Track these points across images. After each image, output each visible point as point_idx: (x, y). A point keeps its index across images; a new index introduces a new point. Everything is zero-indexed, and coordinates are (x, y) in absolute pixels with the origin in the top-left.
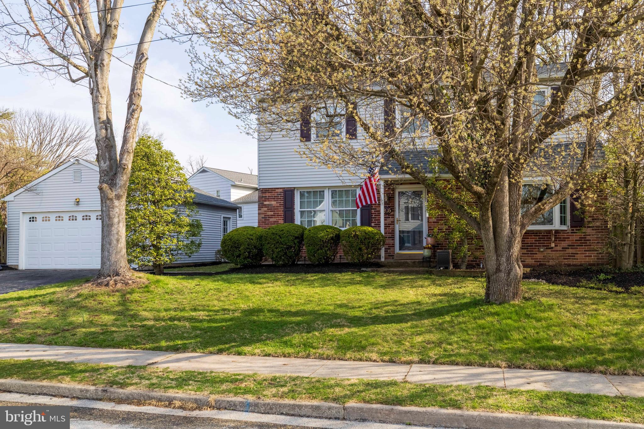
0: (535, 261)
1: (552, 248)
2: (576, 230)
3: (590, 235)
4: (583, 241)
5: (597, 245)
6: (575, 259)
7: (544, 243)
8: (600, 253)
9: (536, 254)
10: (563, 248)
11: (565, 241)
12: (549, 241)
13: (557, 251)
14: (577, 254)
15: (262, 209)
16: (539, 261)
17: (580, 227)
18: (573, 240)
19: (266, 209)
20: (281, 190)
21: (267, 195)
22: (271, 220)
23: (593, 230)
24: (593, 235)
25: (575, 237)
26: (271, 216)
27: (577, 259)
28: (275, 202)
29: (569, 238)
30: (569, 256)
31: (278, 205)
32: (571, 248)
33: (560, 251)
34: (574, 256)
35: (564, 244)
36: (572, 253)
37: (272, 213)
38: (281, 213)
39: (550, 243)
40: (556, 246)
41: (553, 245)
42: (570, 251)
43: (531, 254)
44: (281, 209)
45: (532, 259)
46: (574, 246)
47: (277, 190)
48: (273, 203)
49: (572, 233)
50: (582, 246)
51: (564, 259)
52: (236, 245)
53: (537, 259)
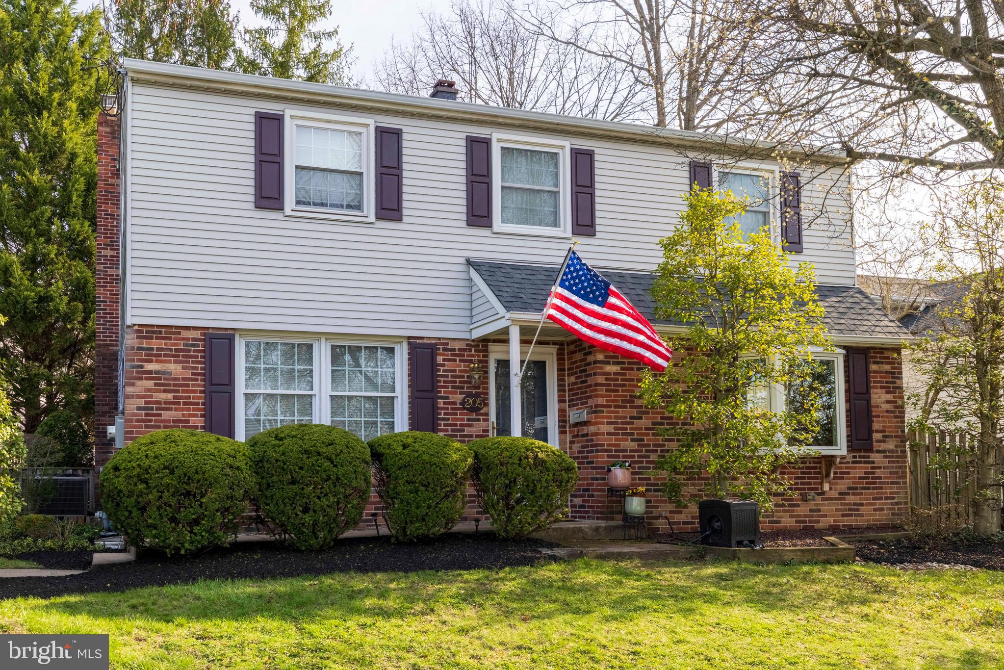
0: (797, 522)
1: (823, 493)
2: (860, 457)
3: (880, 468)
4: (871, 480)
5: (891, 488)
6: (859, 515)
7: (810, 483)
8: (897, 504)
9: (798, 505)
10: (840, 494)
11: (843, 478)
12: (817, 478)
13: (831, 499)
14: (862, 505)
15: (139, 383)
16: (803, 522)
17: (866, 451)
18: (855, 478)
19: (150, 384)
20: (197, 334)
21: (155, 344)
22: (166, 415)
23: (885, 457)
24: (885, 468)
25: (859, 471)
26: (167, 406)
27: (862, 515)
28: (179, 367)
29: (849, 473)
30: (850, 510)
31: (188, 374)
32: (854, 494)
33: (836, 499)
34: (858, 510)
35: (842, 485)
36: (855, 504)
37: (170, 397)
38: (198, 396)
39: (822, 484)
40: (831, 489)
41: (826, 487)
42: (851, 499)
43: (790, 505)
44: (198, 385)
45: (791, 517)
46: (856, 488)
47: (184, 334)
48: (174, 368)
49: (853, 462)
50: (869, 488)
51: (843, 515)
52: (192, 487)
53: (799, 516)
